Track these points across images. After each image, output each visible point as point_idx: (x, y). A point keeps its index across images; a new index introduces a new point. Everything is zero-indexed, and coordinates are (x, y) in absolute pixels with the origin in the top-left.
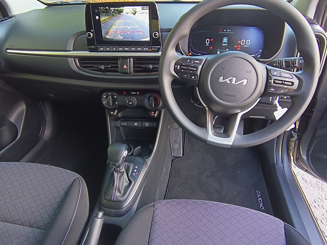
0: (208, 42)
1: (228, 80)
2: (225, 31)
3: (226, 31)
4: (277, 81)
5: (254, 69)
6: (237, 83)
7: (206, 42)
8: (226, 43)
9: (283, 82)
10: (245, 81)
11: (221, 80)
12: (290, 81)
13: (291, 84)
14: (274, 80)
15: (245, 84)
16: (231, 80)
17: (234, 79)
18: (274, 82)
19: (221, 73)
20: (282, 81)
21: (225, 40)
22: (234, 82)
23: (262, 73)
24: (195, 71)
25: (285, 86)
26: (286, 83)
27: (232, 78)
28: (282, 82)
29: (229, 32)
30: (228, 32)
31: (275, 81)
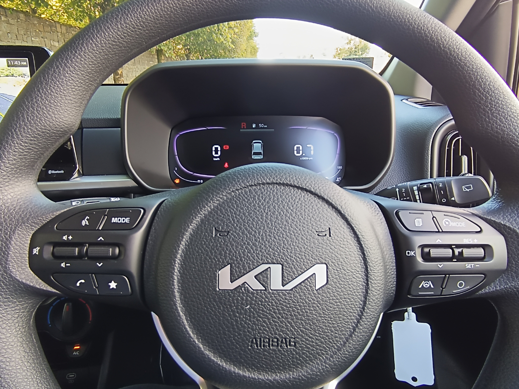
0: (216, 153)
1: (250, 280)
2: (254, 126)
3: (257, 127)
4: (434, 252)
5: (339, 218)
6: (289, 286)
7: (214, 153)
8: (260, 154)
9: (457, 251)
10: (320, 272)
11: (224, 280)
12: (476, 242)
13: (480, 252)
14: (423, 247)
15: (321, 281)
16: (263, 278)
17: (276, 270)
18: (427, 257)
19: (221, 254)
20: (449, 246)
21: (257, 146)
22: (276, 283)
23: (373, 227)
24: (114, 257)
25: (469, 265)
26: (467, 252)
27: (267, 266)
28: (453, 252)
29: (264, 128)
30: (261, 128)
31: (426, 250)
